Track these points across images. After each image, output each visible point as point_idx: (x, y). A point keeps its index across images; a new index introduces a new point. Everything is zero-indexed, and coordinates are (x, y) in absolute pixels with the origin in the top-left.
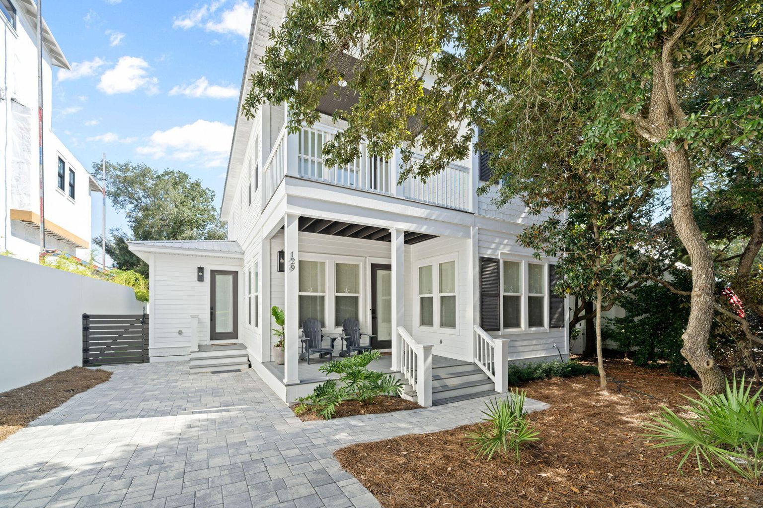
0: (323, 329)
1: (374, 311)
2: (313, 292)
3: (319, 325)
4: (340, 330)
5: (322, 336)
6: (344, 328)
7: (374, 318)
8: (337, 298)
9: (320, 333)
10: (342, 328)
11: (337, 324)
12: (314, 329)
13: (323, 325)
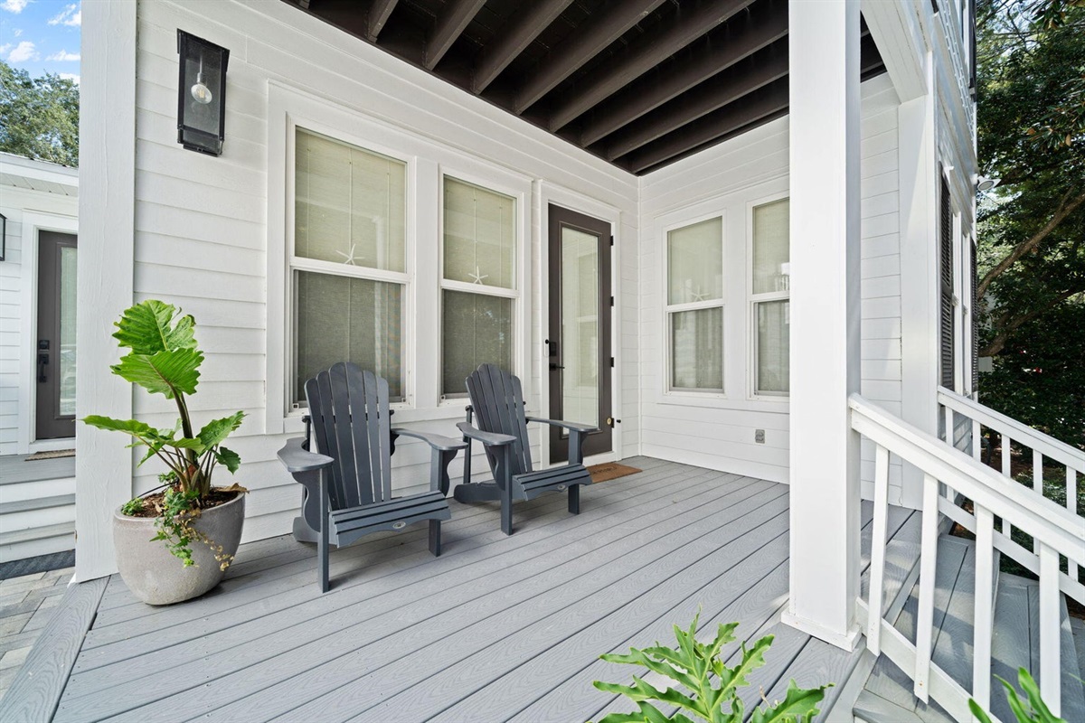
0: (393, 406)
1: (554, 347)
2: (359, 263)
3: (383, 389)
4: (460, 405)
5: (394, 435)
6: (474, 399)
7: (555, 368)
8: (447, 295)
9: (383, 421)
10: (468, 402)
11: (448, 387)
12: (359, 407)
13: (397, 392)
